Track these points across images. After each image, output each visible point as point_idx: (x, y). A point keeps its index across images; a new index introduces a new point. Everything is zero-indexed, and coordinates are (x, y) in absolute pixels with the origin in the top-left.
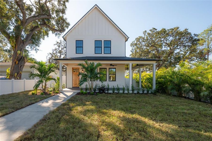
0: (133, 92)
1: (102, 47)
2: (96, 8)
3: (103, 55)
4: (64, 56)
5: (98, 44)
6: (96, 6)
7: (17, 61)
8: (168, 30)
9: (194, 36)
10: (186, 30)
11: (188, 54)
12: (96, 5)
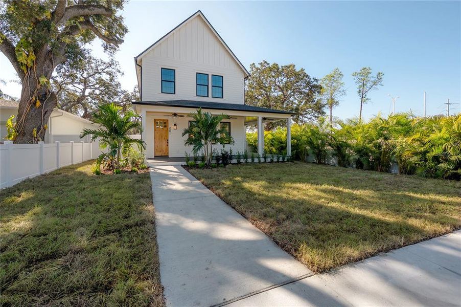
0: (265, 159)
1: (208, 86)
2: (200, 16)
3: (210, 99)
4: (91, 91)
5: (202, 80)
6: (199, 13)
7: (38, 101)
8: (282, 67)
9: (313, 80)
10: (302, 70)
11: (302, 104)
12: (199, 11)
